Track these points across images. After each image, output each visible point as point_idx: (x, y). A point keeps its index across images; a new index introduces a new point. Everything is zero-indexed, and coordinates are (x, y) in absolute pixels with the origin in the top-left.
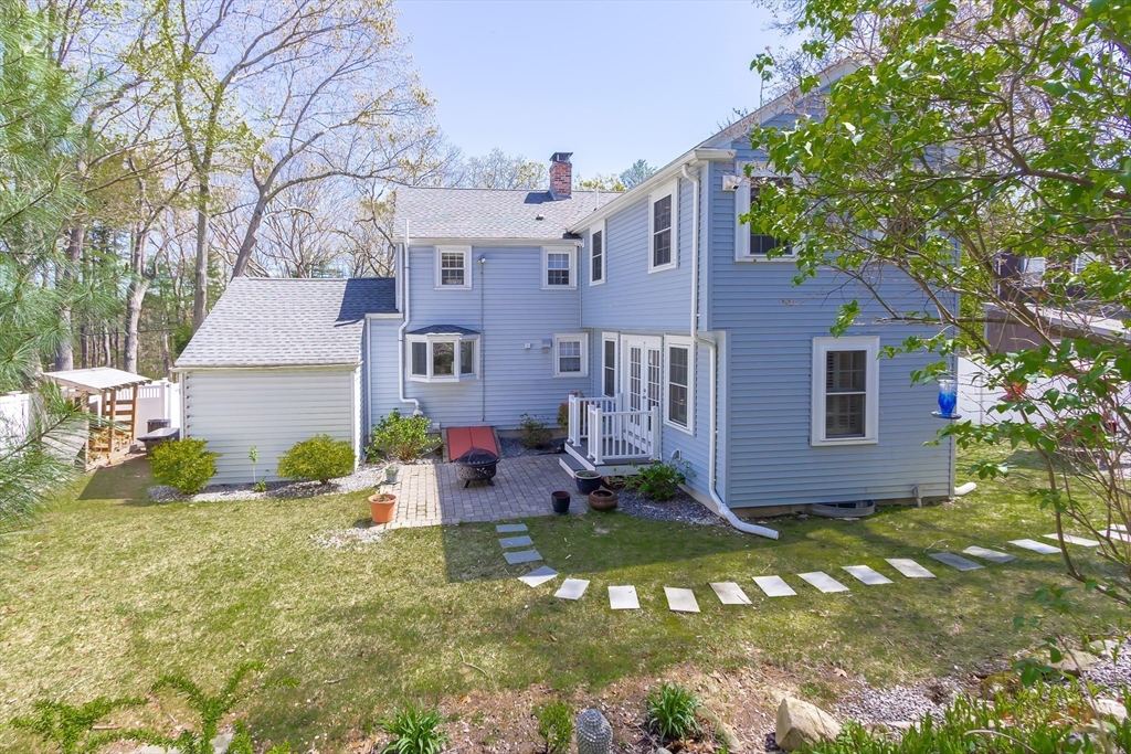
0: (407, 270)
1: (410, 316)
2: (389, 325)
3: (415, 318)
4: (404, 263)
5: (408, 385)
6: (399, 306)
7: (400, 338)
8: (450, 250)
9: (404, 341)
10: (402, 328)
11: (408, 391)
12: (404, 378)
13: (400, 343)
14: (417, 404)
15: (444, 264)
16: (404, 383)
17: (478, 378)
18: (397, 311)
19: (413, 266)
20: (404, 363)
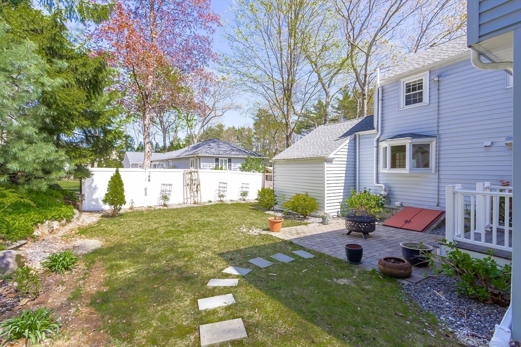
0: (380, 102)
1: (382, 131)
2: (369, 138)
3: (385, 132)
4: (378, 98)
5: (380, 176)
6: (375, 126)
7: (375, 145)
8: (411, 80)
9: (377, 147)
10: (376, 139)
11: (380, 179)
12: (377, 171)
13: (375, 149)
14: (384, 187)
15: (408, 91)
16: (377, 174)
17: (433, 171)
18: (374, 129)
19: (384, 98)
20: (377, 161)
